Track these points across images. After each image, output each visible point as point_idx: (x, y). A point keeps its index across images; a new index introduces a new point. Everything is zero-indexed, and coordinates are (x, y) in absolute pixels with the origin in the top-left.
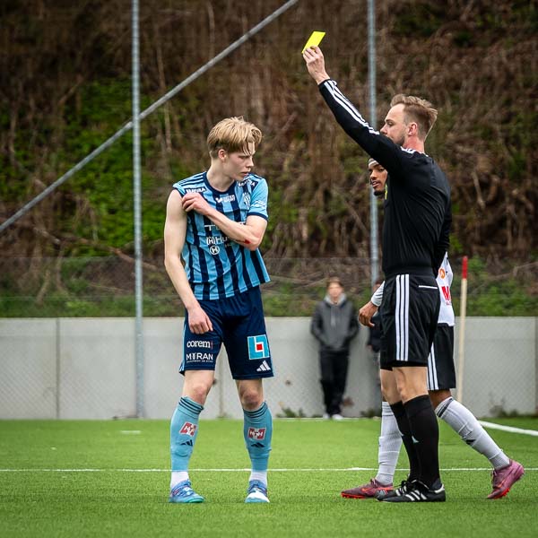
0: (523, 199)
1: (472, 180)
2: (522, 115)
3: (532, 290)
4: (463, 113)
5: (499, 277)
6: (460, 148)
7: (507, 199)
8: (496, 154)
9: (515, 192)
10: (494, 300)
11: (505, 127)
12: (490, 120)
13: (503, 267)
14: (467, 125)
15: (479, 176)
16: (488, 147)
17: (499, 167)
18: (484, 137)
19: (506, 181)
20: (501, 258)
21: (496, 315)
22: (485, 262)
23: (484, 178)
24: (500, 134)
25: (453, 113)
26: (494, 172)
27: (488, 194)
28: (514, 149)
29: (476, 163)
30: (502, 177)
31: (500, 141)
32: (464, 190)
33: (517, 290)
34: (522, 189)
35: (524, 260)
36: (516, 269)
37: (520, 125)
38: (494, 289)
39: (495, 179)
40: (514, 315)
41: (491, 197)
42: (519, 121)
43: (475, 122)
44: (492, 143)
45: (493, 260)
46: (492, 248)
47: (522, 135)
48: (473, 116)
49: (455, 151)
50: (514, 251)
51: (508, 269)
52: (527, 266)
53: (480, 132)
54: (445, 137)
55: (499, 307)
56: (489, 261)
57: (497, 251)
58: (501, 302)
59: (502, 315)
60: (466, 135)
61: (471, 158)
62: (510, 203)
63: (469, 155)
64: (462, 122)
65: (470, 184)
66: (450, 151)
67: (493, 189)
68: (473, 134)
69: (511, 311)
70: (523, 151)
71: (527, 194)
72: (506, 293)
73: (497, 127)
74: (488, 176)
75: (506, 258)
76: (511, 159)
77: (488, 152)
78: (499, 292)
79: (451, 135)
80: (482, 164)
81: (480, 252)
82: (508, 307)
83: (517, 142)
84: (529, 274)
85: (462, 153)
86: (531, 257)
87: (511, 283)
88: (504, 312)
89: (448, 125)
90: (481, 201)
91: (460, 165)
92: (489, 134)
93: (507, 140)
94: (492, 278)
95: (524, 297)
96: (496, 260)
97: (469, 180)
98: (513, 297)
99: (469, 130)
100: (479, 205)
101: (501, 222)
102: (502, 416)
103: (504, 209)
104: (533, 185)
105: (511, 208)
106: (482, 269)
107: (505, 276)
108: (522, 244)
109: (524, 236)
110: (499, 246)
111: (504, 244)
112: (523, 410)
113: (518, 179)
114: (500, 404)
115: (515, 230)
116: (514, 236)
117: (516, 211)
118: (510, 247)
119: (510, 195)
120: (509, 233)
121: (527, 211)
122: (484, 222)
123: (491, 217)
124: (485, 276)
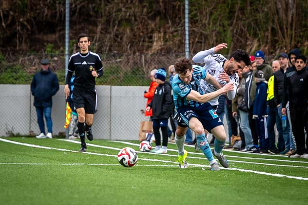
0: (26, 23)
3: (28, 71)
5: (12, 64)
7: (17, 24)
9: (21, 20)
10: (9, 76)
13: (14, 58)
15: (3, 12)
17: (13, 7)
19: (17, 14)
20: (13, 54)
21: (10, 83)
22: (5, 56)
23: (5, 13)
26: (11, 10)
27: (7, 21)
30: (15, 12)
33: (21, 71)
34: (25, 19)
35: (25, 55)
36: (21, 59)
38: (9, 70)
39: (12, 13)
40: (19, 84)
41: (8, 22)
45: (9, 55)
46: (9, 49)
50: (20, 50)
51: (17, 60)
52: (26, 58)
55: (12, 79)
56: (7, 55)
57: (11, 50)
58: (13, 77)
59: (13, 83)
62: (18, 26)
67: (10, 18)
69: (18, 81)
71: (28, 21)
72: (15, 72)
74: (8, 12)
75: (16, 54)
76: (20, 3)
78: (12, 72)
80: (5, 5)
81: (2, 51)
82: (16, 79)
84: (27, 62)
86: (29, 54)
87: (18, 67)
88: (14, 81)
90: (4, 24)
95: (24, 74)
96: (11, 55)
98: (19, 74)
100: (3, 26)
101: (14, 35)
102: (12, 136)
103: (16, 28)
104: (30, 16)
105: (19, 28)
106: (3, 59)
107: (15, 63)
108: (24, 46)
109: (26, 42)
110: (12, 48)
111: (15, 46)
112: (22, 133)
113: (23, 13)
114: (11, 129)
115: (21, 39)
116: (21, 43)
117: (22, 30)
118: (18, 48)
119: (19, 22)
120: (18, 41)
121: (27, 29)
122: (5, 35)
123: (8, 33)
124: (5, 63)
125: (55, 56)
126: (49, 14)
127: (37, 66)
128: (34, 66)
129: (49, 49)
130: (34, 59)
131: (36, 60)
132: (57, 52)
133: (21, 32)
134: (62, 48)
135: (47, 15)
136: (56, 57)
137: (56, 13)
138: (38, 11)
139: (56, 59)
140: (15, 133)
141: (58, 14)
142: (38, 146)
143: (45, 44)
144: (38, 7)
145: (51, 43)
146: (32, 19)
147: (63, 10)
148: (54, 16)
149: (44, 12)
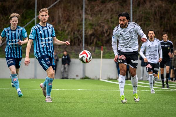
4: (102, 17)
8: (109, 25)
12: (108, 18)
15: (105, 30)
16: (107, 24)
21: (109, 58)
22: (106, 47)
25: (100, 17)
26: (109, 29)
29: (105, 27)
32: (102, 32)
39: (109, 30)
41: (108, 34)
42: (114, 18)
43: (105, 18)
45: (108, 47)
46: (108, 45)
47: (114, 21)
49: (100, 24)
53: (106, 21)
58: (109, 56)
63: (103, 25)
73: (110, 20)
74: (107, 30)
78: (109, 54)
79: (100, 21)
82: (111, 56)
83: (114, 23)
89: (99, 19)
90: (106, 35)
92: (108, 21)
93: (111, 22)
94: (108, 51)
97: (103, 30)
99: (104, 20)
102: (110, 79)
112: (114, 78)
114: (109, 76)
122: (106, 39)
123: (108, 38)
124: (106, 50)
140: (111, 78)
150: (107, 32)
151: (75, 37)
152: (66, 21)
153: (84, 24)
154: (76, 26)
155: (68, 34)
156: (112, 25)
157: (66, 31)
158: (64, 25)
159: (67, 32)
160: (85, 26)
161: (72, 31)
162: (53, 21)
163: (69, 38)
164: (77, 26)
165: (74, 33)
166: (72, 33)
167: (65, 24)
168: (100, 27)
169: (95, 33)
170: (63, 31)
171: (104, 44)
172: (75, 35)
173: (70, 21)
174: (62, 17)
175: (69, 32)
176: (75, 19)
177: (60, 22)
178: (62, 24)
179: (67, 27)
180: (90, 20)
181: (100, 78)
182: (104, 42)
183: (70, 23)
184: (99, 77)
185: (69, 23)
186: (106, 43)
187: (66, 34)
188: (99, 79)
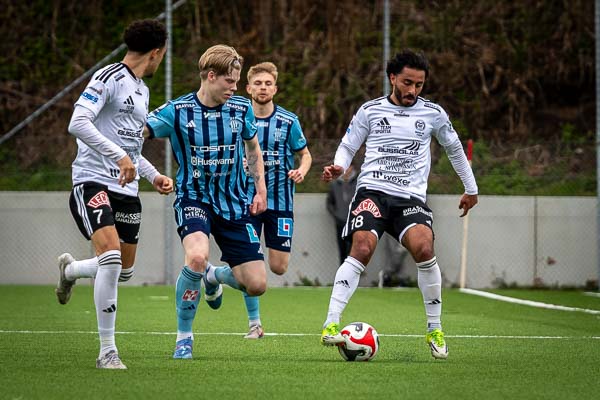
0: (525, 87)
1: (477, 70)
2: (524, 11)
3: (531, 172)
4: (470, 8)
5: (501, 159)
6: (467, 40)
7: (510, 88)
8: (500, 46)
9: (517, 81)
10: (496, 180)
11: (508, 21)
12: (494, 15)
13: (505, 149)
14: (473, 19)
15: (484, 66)
16: (492, 40)
17: (502, 58)
18: (488, 30)
19: (509, 71)
20: (503, 142)
21: (499, 194)
22: (488, 146)
23: (488, 69)
24: (503, 28)
25: (461, 8)
26: (497, 63)
27: (492, 82)
28: (516, 42)
29: (481, 53)
30: (505, 68)
31: (504, 34)
32: (470, 79)
33: (518, 172)
34: (524, 79)
35: (525, 144)
36: (517, 152)
37: (522, 20)
38: (497, 170)
39: (499, 69)
40: (515, 194)
41: (494, 85)
42: (522, 16)
43: (481, 16)
44: (496, 36)
45: (496, 143)
46: (496, 133)
47: (523, 29)
48: (479, 11)
49: (462, 43)
50: (516, 134)
51: (510, 152)
52: (527, 149)
53: (485, 26)
54: (453, 30)
55: (501, 187)
56: (492, 143)
57: (500, 135)
58: (503, 182)
59: (503, 194)
60: (472, 29)
61: (477, 49)
62: (512, 91)
63: (475, 46)
64: (469, 17)
65: (475, 74)
66: (457, 43)
67: (497, 78)
68: (480, 27)
69: (512, 191)
70: (525, 43)
71: (528, 83)
72: (508, 174)
73: (501, 22)
74: (493, 67)
75: (508, 142)
76: (513, 51)
77: (493, 45)
78: (502, 173)
79: (459, 29)
80: (487, 55)
81: (484, 137)
82: (509, 187)
83: (520, 36)
84: (529, 157)
85: (469, 45)
86: (531, 141)
87: (513, 164)
88: (506, 191)
89: (456, 19)
90: (485, 89)
91: (467, 56)
92: (494, 28)
93: (510, 34)
94: (495, 160)
95: (524, 178)
96: (499, 143)
97: (473, 69)
98: (515, 178)
99: (475, 24)
100: (484, 93)
101: (504, 109)
102: (503, 287)
103: (507, 97)
104: (534, 75)
105: (513, 96)
106: (486, 151)
107: (507, 158)
108: (523, 129)
109: (525, 122)
110: (502, 131)
111: (507, 129)
112: (522, 282)
113: (519, 69)
114: (501, 276)
115: (517, 116)
116: (516, 122)
117: (518, 99)
118: (511, 131)
119: (513, 84)
120: (511, 119)
121: (528, 99)
122: (488, 108)
123: (494, 104)
124: (489, 158)
125: (578, 146)
126: (567, 72)
127: (546, 164)
128: (542, 162)
129: (567, 134)
130: (541, 151)
131: (545, 154)
132: (582, 140)
133: (517, 104)
134: (590, 133)
135: (563, 74)
136: (581, 147)
137: (579, 69)
138: (546, 67)
139: (580, 151)
140: (509, 281)
141: (582, 72)
142: (551, 306)
143: (561, 124)
144: (547, 59)
145: (572, 123)
146: (537, 81)
147: (590, 64)
148: (575, 75)
149: (557, 68)
150: (489, 75)
151: (349, 97)
152: (309, 26)
153: (387, 42)
154: (352, 49)
155: (317, 87)
156: (514, 46)
157: (305, 71)
158: (298, 44)
159: (313, 74)
160: (392, 53)
161: (334, 73)
162: (246, 28)
163: (320, 102)
164: (358, 48)
165: (344, 81)
166: (336, 81)
167: (305, 38)
168: (461, 54)
169: (437, 80)
170: (295, 74)
171: (479, 132)
172: (349, 89)
173: (323, 28)
174: (288, 10)
175: (320, 77)
176: (347, 20)
177: (278, 29)
178: (291, 42)
179: (313, 54)
180: (413, 23)
181: (463, 282)
182: (481, 121)
183: (326, 35)
184: (458, 277)
185: (321, 34)
186: (485, 128)
187: (305, 87)
188: (456, 286)
